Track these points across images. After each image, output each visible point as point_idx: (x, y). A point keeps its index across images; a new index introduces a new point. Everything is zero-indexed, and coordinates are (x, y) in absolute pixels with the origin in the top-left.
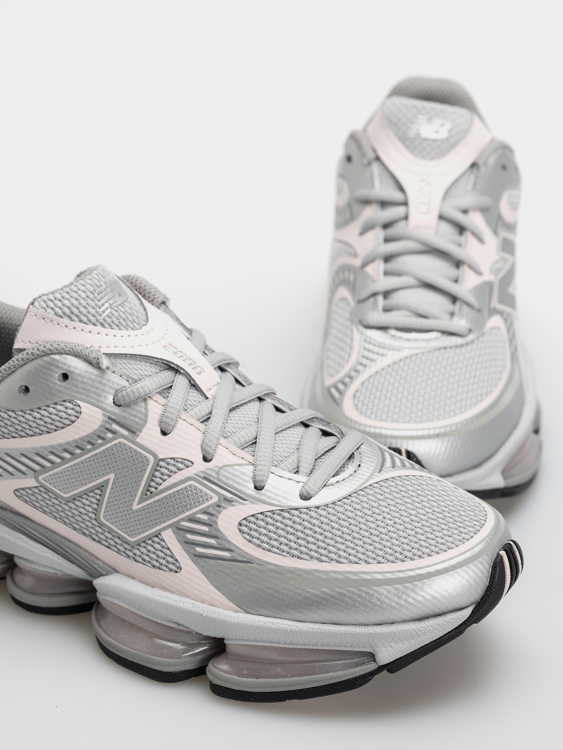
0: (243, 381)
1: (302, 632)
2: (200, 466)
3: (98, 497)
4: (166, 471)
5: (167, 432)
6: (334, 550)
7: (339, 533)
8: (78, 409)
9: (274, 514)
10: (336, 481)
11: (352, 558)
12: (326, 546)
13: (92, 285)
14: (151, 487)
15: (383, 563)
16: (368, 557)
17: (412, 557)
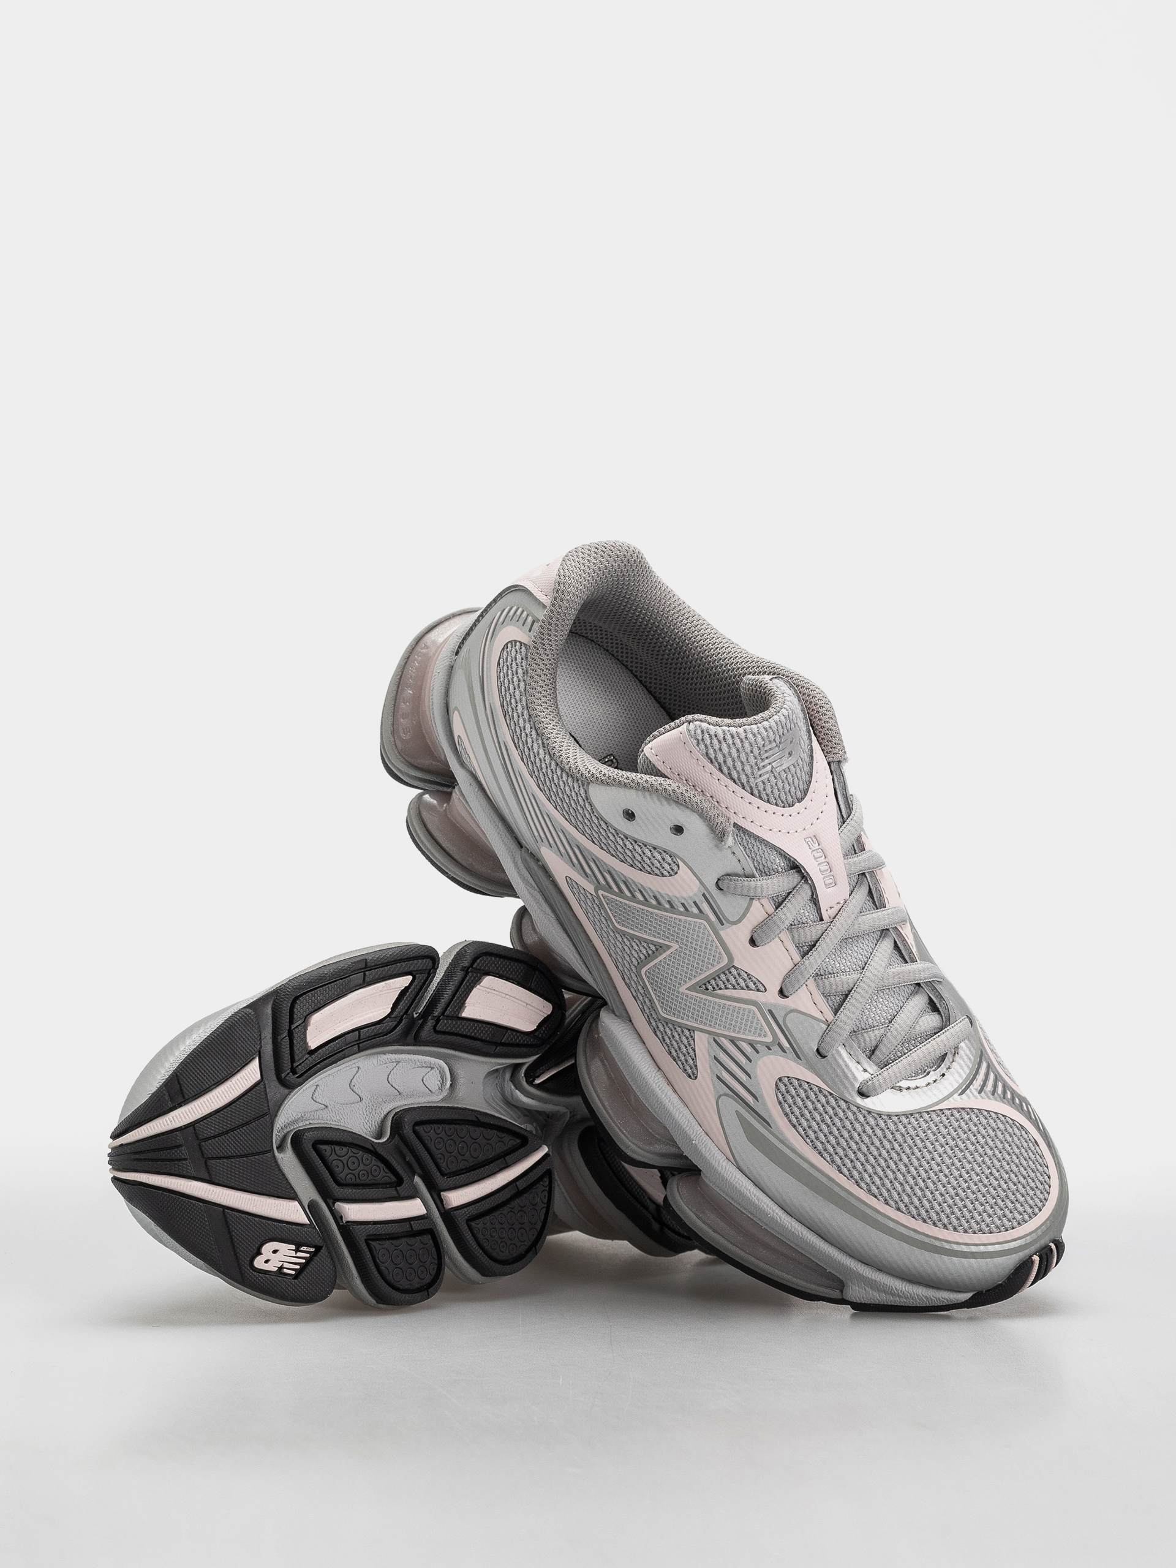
0: (877, 897)
1: (782, 1225)
2: (771, 997)
3: (650, 952)
4: (733, 981)
5: (756, 944)
6: (860, 1168)
7: (876, 1153)
8: (675, 868)
9: (820, 1091)
10: (906, 1086)
11: (874, 1188)
12: (854, 1159)
13: (763, 739)
14: (709, 983)
15: (903, 1212)
16: (891, 1196)
17: (937, 1222)
